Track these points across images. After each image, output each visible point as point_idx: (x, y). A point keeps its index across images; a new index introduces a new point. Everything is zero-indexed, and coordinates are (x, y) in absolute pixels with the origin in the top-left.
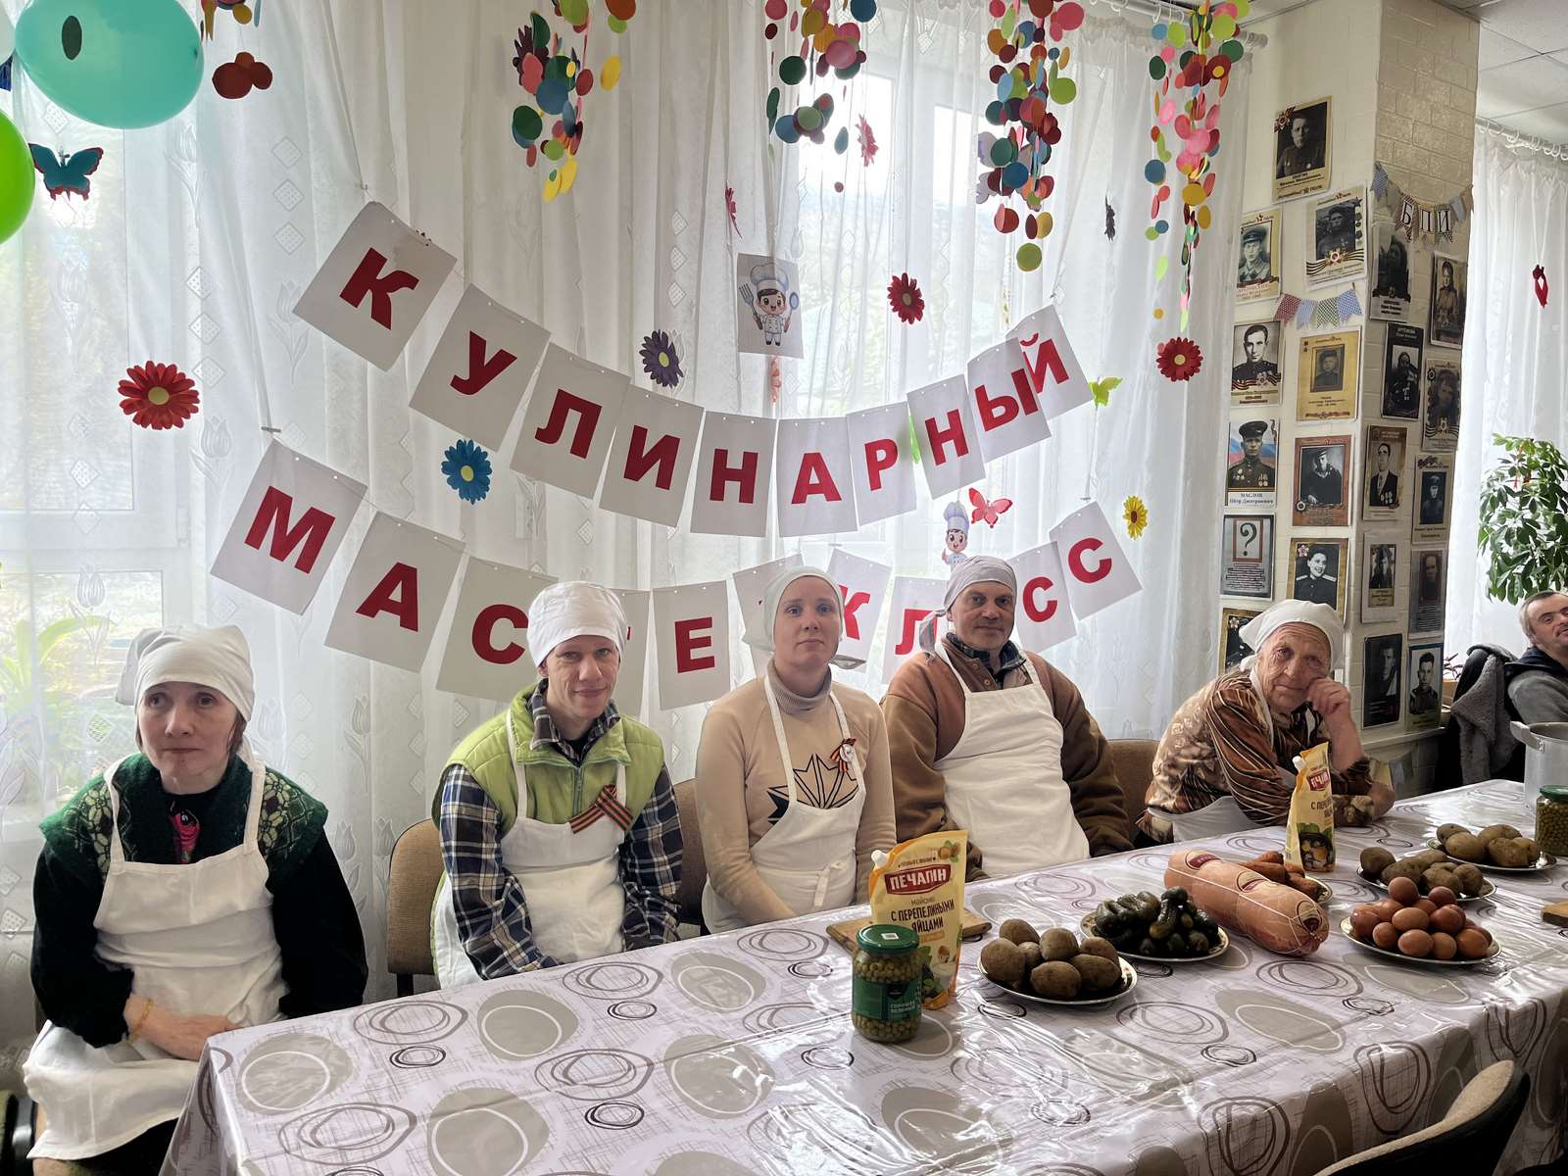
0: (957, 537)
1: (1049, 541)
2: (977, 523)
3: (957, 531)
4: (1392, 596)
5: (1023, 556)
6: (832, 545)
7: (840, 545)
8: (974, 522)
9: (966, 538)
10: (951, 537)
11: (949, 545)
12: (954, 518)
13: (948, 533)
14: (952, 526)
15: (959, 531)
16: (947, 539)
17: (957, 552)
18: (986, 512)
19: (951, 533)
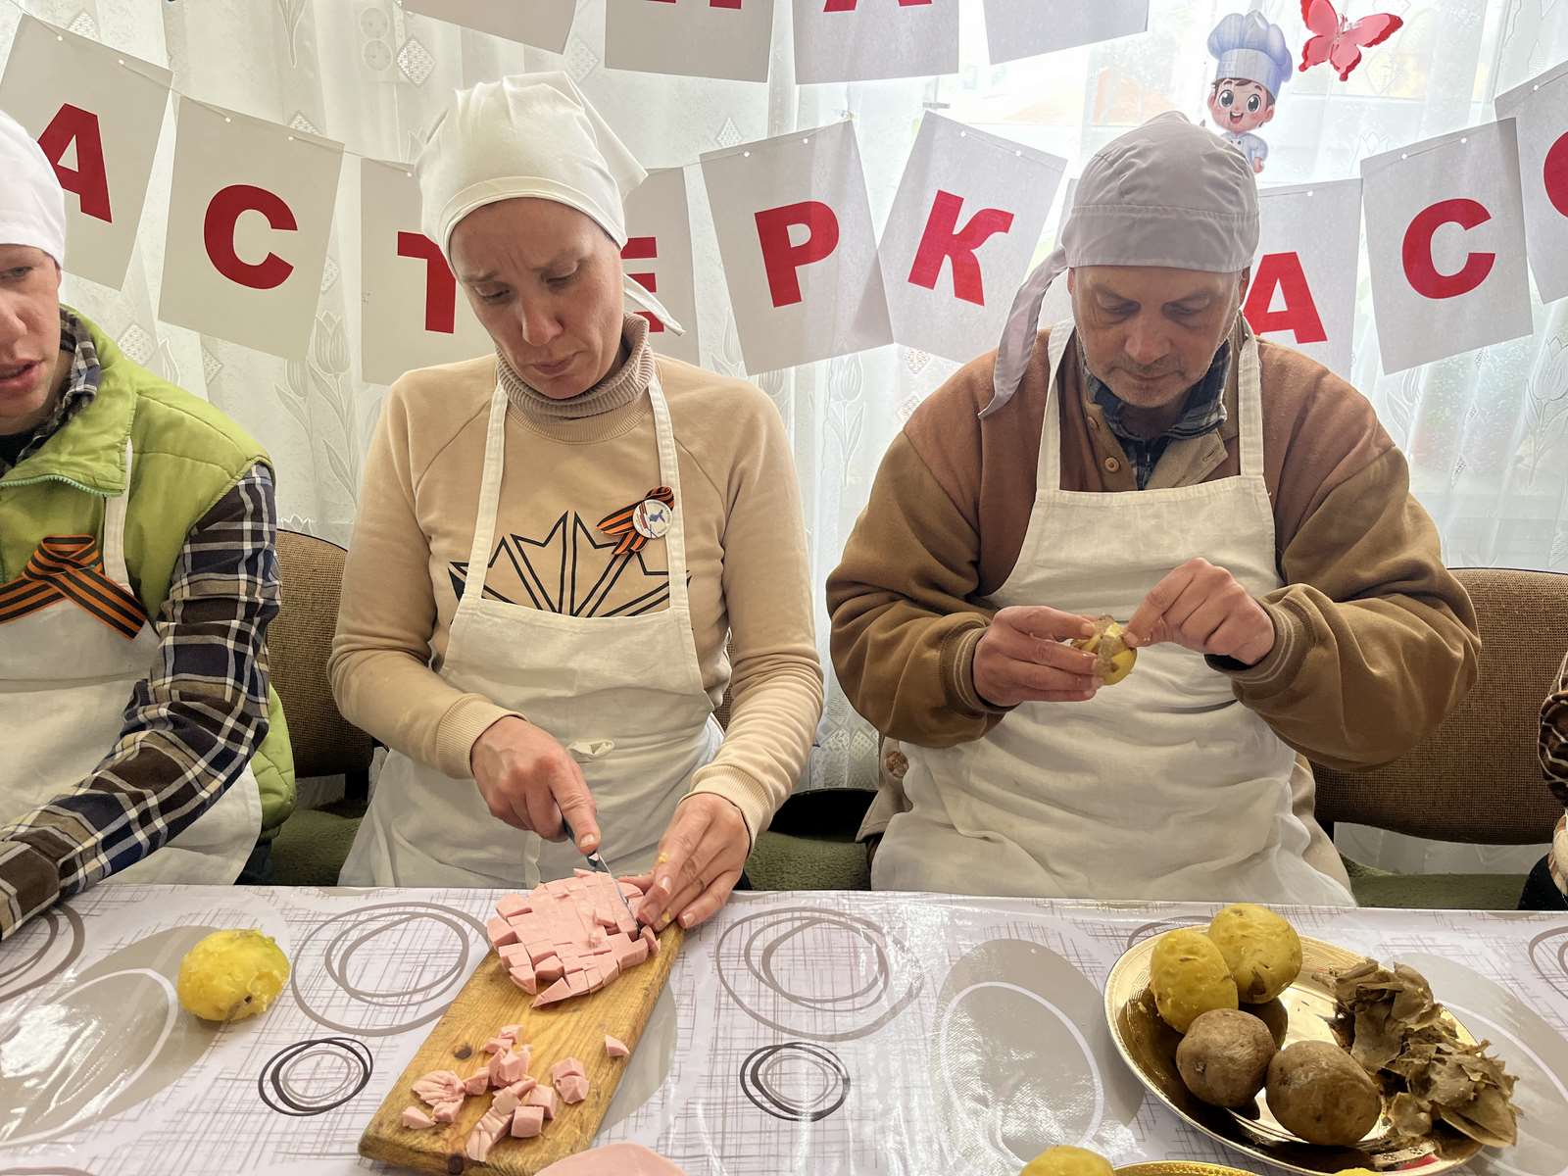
0: (1243, 96)
1: (1495, 119)
2: (1312, 69)
3: (1243, 82)
5: (1416, 151)
6: (930, 105)
7: (946, 106)
8: (1303, 68)
9: (1271, 100)
10: (1225, 95)
11: (1216, 113)
12: (1236, 51)
13: (1217, 85)
14: (1231, 71)
15: (1250, 81)
16: (1212, 100)
17: (1237, 133)
18: (1336, 43)
19: (1227, 87)
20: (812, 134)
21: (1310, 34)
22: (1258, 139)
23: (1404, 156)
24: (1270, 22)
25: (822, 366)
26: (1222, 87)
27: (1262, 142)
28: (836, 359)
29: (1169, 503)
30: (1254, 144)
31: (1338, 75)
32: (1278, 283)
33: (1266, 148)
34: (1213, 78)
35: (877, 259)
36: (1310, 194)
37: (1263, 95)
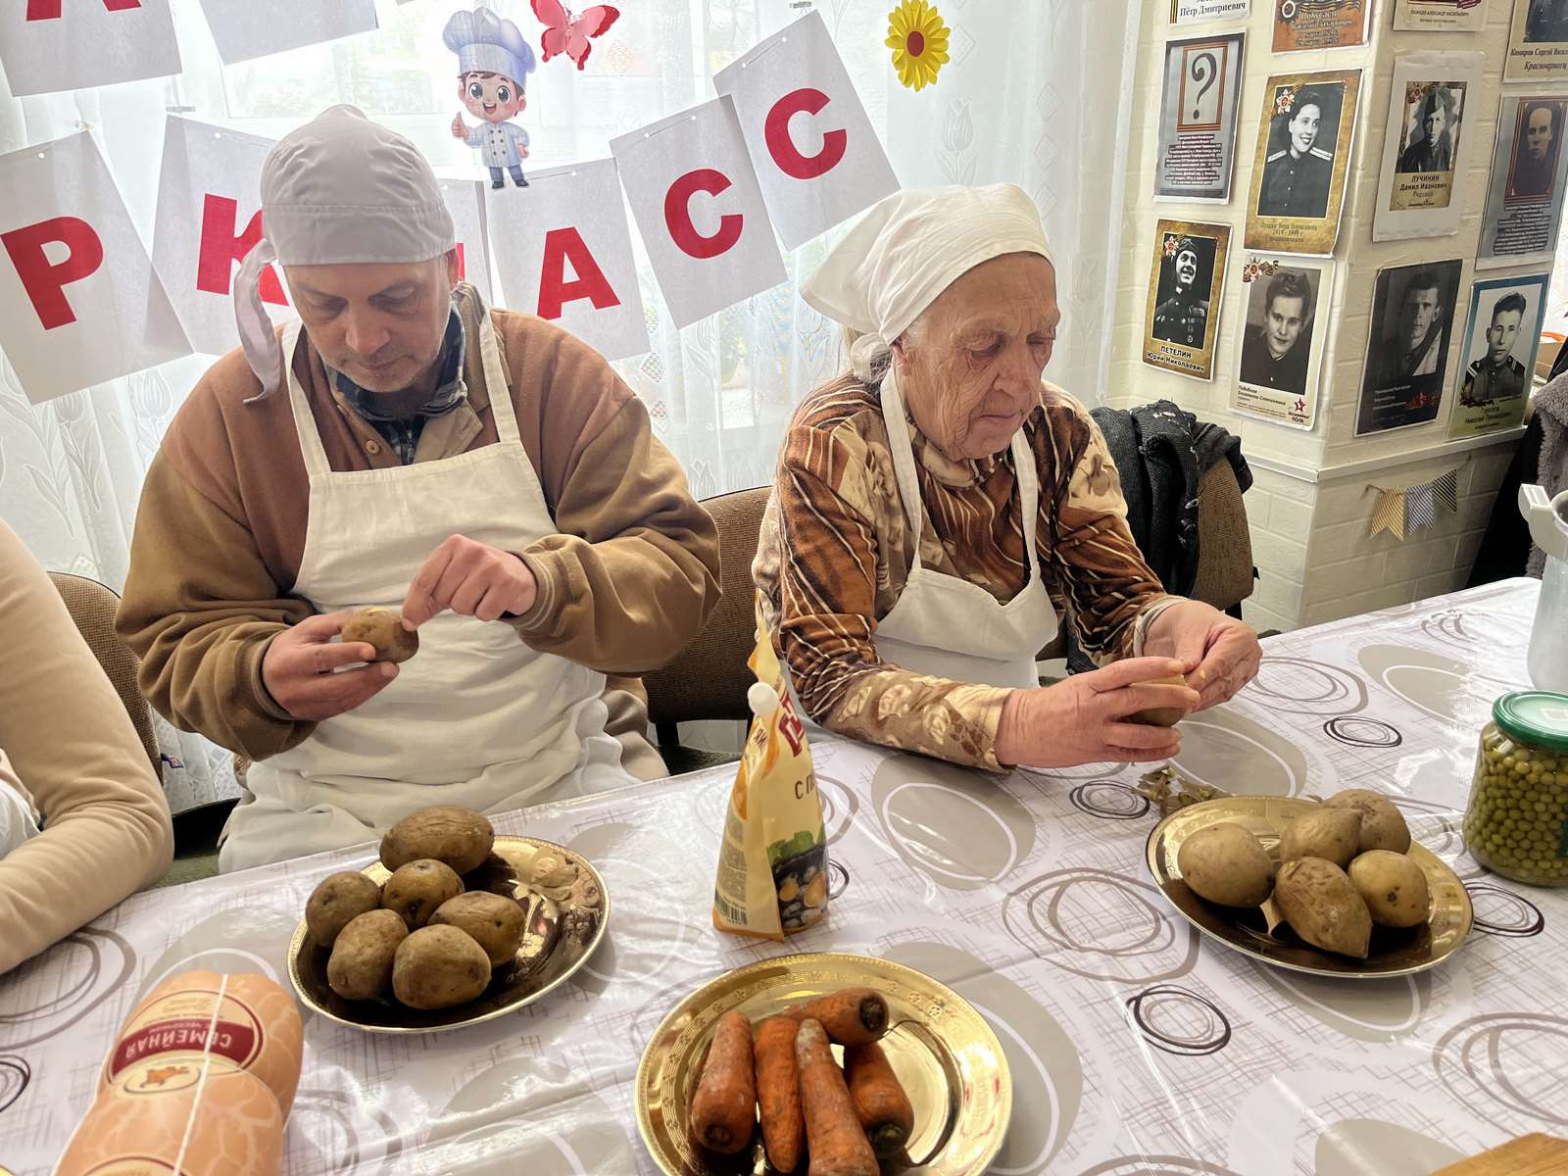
0: (492, 89)
1: (717, 97)
3: (488, 75)
4: (1448, 187)
5: (656, 129)
6: (174, 109)
7: (189, 109)
8: (545, 59)
9: (520, 91)
10: (474, 88)
11: (469, 105)
12: (473, 46)
13: (463, 78)
14: (473, 65)
15: (494, 74)
16: (463, 92)
18: (567, 34)
19: (473, 80)
20: (47, 148)
21: (544, 28)
23: (647, 135)
24: (501, 18)
25: (118, 384)
26: (469, 81)
28: (134, 375)
29: (437, 474)
30: (515, 132)
31: (575, 65)
32: (566, 256)
34: (457, 72)
35: (152, 268)
37: (510, 86)
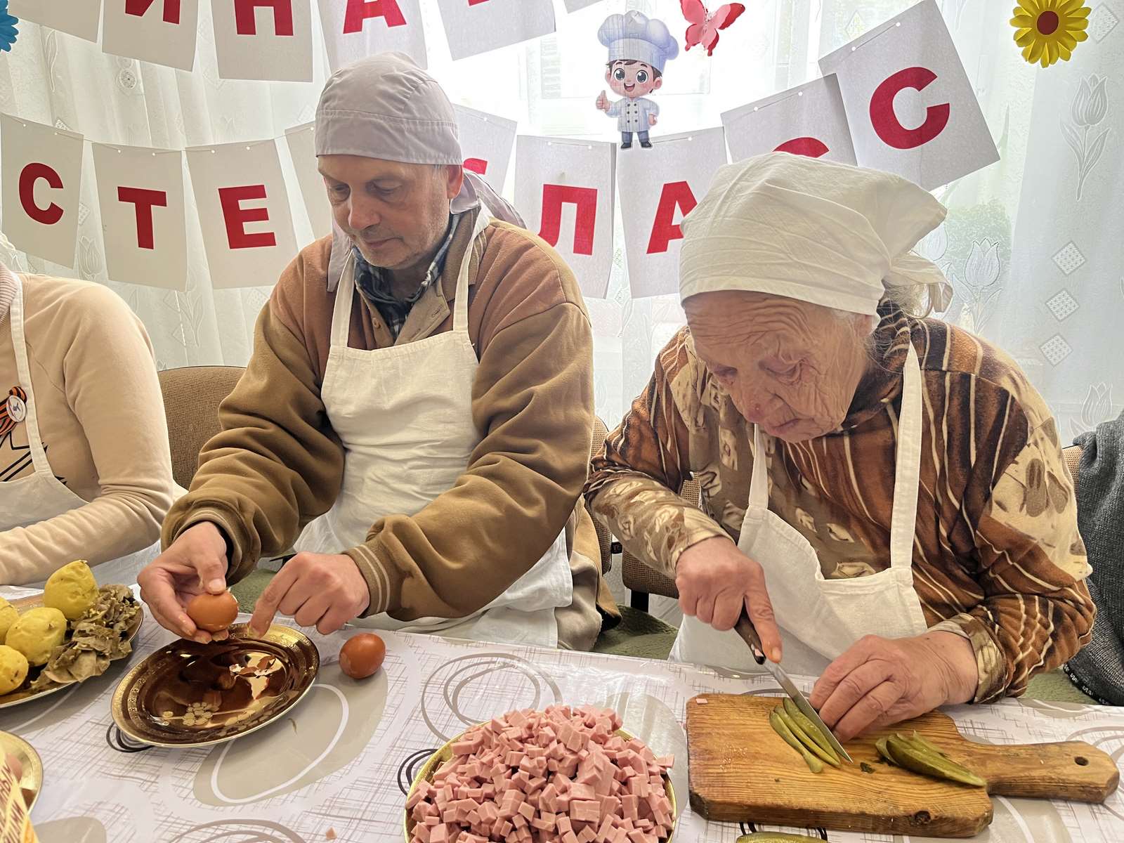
0: (632, 73)
1: (821, 76)
3: (631, 62)
5: (766, 103)
8: (687, 49)
9: (657, 74)
10: (618, 72)
11: (613, 85)
12: (621, 41)
13: (610, 65)
14: (620, 55)
15: (636, 61)
16: (609, 76)
17: (632, 98)
18: (704, 29)
19: (619, 66)
22: (650, 101)
23: (756, 109)
24: (650, 18)
26: (615, 67)
27: (653, 103)
30: (648, 105)
32: (677, 204)
33: (657, 108)
34: (607, 61)
36: (690, 139)
37: (649, 71)
